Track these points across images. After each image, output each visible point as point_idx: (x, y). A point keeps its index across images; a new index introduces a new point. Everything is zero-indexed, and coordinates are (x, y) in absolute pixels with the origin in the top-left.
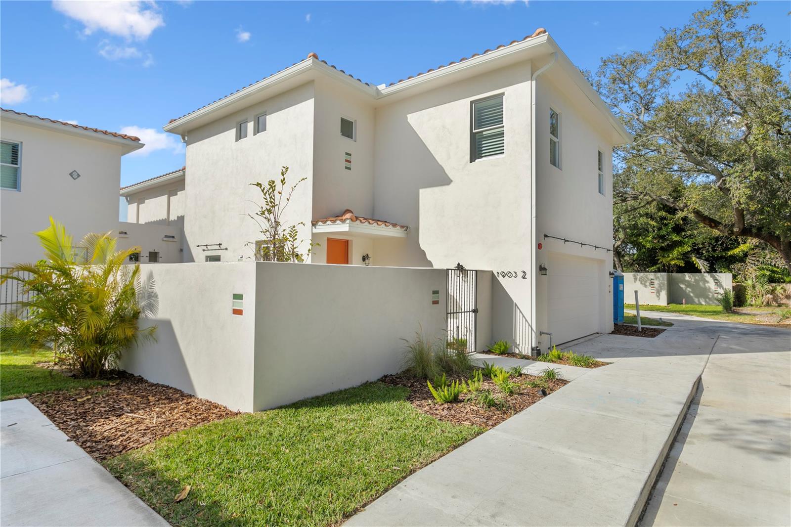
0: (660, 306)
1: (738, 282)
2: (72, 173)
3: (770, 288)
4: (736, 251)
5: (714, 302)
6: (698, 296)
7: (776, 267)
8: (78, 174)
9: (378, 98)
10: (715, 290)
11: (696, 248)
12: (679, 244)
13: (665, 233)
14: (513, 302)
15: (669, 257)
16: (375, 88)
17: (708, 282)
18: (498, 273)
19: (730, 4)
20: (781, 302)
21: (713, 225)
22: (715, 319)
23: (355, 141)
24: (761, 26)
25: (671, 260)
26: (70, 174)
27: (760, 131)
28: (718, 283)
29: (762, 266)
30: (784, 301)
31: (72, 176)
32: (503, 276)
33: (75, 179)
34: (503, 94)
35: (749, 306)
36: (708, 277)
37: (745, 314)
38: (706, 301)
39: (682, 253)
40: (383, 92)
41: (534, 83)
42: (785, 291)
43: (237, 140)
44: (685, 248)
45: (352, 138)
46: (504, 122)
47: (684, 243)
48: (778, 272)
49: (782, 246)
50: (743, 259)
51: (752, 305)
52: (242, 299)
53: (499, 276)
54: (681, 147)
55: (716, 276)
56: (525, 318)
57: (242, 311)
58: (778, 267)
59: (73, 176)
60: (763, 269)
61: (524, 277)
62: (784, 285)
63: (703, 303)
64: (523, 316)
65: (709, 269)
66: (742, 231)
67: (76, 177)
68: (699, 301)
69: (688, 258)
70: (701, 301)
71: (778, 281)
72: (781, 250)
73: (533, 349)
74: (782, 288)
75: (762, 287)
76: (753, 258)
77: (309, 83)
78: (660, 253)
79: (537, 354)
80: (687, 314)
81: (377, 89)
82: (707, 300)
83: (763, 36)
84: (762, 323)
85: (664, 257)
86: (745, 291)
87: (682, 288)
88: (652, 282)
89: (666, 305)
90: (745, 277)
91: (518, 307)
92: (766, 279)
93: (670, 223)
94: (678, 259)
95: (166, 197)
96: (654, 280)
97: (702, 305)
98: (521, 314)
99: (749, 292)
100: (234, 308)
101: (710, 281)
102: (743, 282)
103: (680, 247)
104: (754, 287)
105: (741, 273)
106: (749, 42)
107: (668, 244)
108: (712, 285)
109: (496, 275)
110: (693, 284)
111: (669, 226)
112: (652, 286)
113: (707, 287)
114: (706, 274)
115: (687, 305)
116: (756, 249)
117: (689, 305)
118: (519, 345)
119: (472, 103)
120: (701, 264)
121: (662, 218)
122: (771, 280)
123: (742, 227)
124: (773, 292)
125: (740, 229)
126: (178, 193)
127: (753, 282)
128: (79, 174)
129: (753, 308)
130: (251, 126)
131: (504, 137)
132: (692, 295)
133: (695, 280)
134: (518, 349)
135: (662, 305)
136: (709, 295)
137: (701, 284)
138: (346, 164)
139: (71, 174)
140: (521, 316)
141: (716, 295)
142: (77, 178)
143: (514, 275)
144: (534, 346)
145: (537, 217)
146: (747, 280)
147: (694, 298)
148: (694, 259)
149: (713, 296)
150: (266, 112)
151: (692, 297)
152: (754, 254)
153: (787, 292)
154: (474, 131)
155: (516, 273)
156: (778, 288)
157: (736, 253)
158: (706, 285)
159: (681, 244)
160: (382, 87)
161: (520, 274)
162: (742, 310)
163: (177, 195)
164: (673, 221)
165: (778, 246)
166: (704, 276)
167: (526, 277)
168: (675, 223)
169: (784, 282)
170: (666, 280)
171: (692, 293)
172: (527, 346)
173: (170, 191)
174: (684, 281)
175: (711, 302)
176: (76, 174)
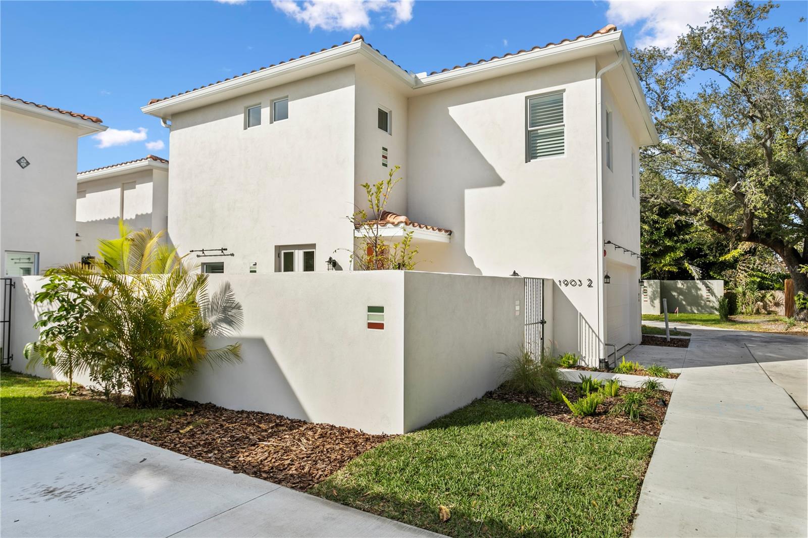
0: (653, 315)
1: (729, 289)
2: (20, 160)
3: (760, 295)
4: (728, 257)
5: (706, 311)
6: (690, 304)
7: (765, 274)
8: (27, 162)
9: (416, 87)
10: (707, 298)
11: (703, 253)
12: (672, 249)
13: (657, 238)
14: (578, 312)
15: (661, 263)
16: (413, 76)
17: (700, 289)
18: (560, 282)
19: (752, 4)
20: (770, 309)
21: (721, 230)
22: (723, 328)
23: (391, 135)
24: (782, 29)
25: (663, 266)
26: (17, 161)
27: (784, 136)
28: (709, 290)
29: (751, 272)
30: (773, 309)
31: (20, 164)
32: (566, 284)
33: (23, 168)
34: (564, 90)
35: (740, 314)
36: (699, 284)
37: (742, 323)
38: (698, 310)
39: (674, 259)
40: (423, 81)
41: (599, 80)
42: (774, 298)
43: (245, 128)
44: (678, 253)
45: (387, 131)
46: (564, 120)
47: (676, 249)
48: (768, 279)
49: (785, 252)
50: (733, 265)
51: (743, 313)
52: (383, 312)
53: (560, 285)
54: (699, 150)
55: (708, 283)
56: (591, 329)
57: (383, 324)
58: (767, 274)
59: (22, 164)
60: (754, 276)
61: (590, 286)
62: (773, 292)
63: (696, 312)
64: (590, 327)
65: (701, 276)
66: (749, 237)
67: (25, 165)
68: (691, 309)
69: (680, 264)
70: (693, 309)
71: (768, 288)
72: (784, 256)
73: (600, 361)
74: (771, 295)
75: (753, 294)
76: (744, 265)
77: (349, 68)
78: (652, 259)
79: (607, 366)
80: (690, 324)
81: (416, 77)
82: (700, 308)
83: (785, 39)
84: (770, 331)
85: (655, 263)
86: (736, 299)
87: (675, 296)
88: (644, 290)
89: (659, 314)
90: (735, 284)
91: (583, 317)
92: (755, 286)
93: (662, 227)
94: (670, 265)
95: (118, 190)
96: (647, 287)
97: (695, 313)
98: (587, 324)
99: (740, 299)
100: (369, 321)
101: (702, 289)
102: (733, 289)
103: (672, 253)
104: (744, 294)
105: (733, 279)
106: (770, 45)
107: (660, 249)
108: (704, 292)
109: (558, 283)
110: (685, 292)
111: (662, 231)
112: (645, 294)
113: (700, 295)
114: (698, 282)
115: (681, 315)
116: (746, 255)
117: (682, 314)
118: (585, 357)
119: (527, 98)
120: (694, 270)
121: (656, 222)
122: (761, 287)
123: (750, 233)
124: (762, 299)
125: (748, 234)
126: (137, 186)
127: (743, 289)
128: (29, 161)
129: (744, 316)
130: (266, 112)
131: (563, 136)
132: (684, 303)
133: (687, 287)
134: (585, 361)
135: (655, 314)
136: (701, 303)
137: (693, 291)
138: (383, 160)
139: (19, 162)
140: (587, 326)
141: (708, 303)
142: (25, 167)
143: (579, 283)
144: (602, 357)
145: (603, 222)
146: (737, 287)
147: (686, 306)
148: (686, 265)
149: (705, 304)
150: (287, 97)
151: (684, 305)
152: (744, 260)
153: (776, 299)
154: (529, 129)
155: (580, 281)
156: (768, 295)
157: (727, 259)
158: (699, 292)
159: (673, 249)
160: (423, 76)
161: (586, 283)
162: (735, 318)
163: (135, 188)
164: (665, 225)
165: (781, 252)
166: (696, 283)
167: (592, 285)
168: (667, 228)
169: (773, 289)
170: (659, 287)
171: (684, 301)
172: (594, 358)
173: (123, 184)
174: (676, 289)
175: (703, 311)
176: (25, 161)
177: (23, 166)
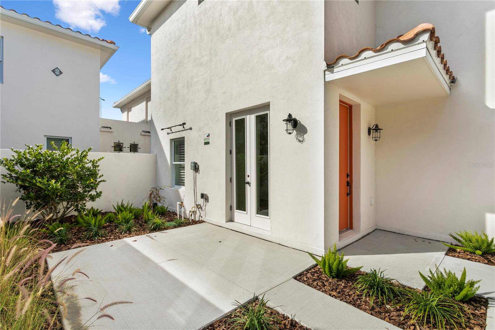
31: (54, 73)
33: (57, 76)
59: (56, 73)
67: (59, 73)
128: (62, 71)
139: (53, 71)
142: (59, 75)
173: (147, 98)
176: (59, 71)
177: (57, 74)
